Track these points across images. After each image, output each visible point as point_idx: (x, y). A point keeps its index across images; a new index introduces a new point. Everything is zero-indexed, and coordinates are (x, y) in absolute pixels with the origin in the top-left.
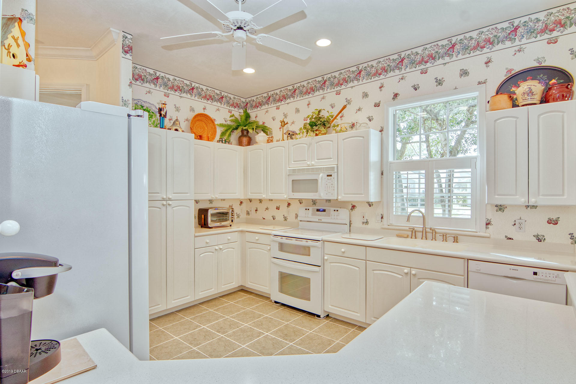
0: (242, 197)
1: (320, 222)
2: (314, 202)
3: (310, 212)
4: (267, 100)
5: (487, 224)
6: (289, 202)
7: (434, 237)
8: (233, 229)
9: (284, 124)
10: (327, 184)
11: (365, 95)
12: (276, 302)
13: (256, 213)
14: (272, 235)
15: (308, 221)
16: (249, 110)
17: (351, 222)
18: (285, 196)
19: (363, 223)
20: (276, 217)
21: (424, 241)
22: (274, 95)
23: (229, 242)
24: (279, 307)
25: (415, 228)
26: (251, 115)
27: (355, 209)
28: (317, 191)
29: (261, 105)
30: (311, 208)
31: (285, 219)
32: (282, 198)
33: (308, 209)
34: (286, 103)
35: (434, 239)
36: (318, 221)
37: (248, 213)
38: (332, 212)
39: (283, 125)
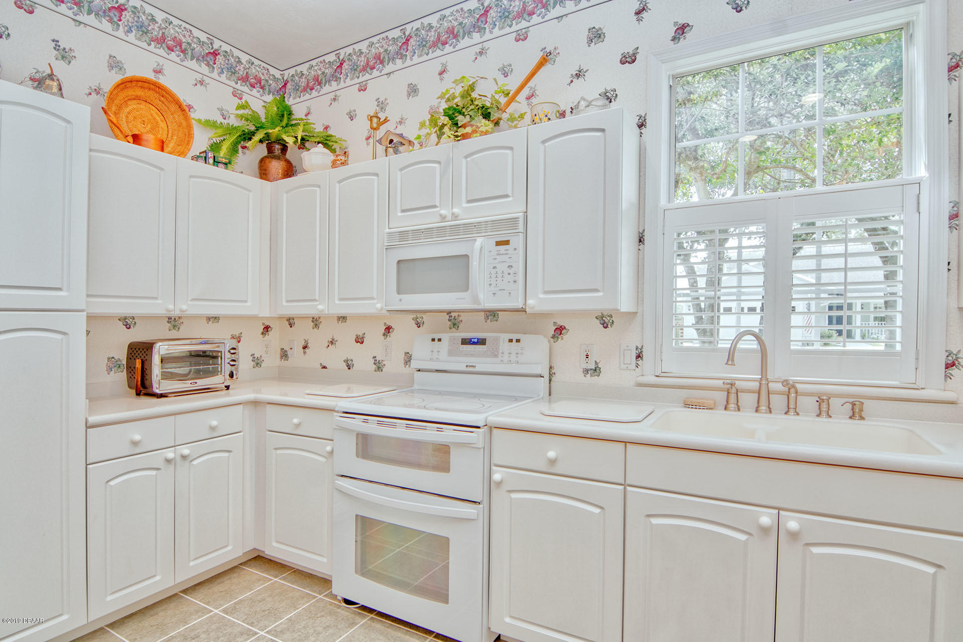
0: (265, 313)
1: (470, 371)
2: (454, 319)
3: (445, 345)
4: (336, 70)
5: (948, 366)
6: (389, 324)
7: (792, 406)
8: (235, 395)
9: (376, 121)
10: (494, 268)
11: (596, 36)
12: (348, 602)
13: (305, 353)
14: (338, 412)
15: (437, 371)
16: (291, 99)
17: (553, 371)
18: (379, 306)
19: (586, 371)
20: (353, 362)
21: (763, 417)
22: (355, 57)
23: (214, 433)
24: (358, 618)
25: (737, 382)
26: (295, 109)
27: (564, 337)
28: (466, 288)
29: (320, 84)
30: (445, 337)
31: (379, 368)
32: (371, 311)
33: (440, 340)
34: (384, 72)
35: (792, 412)
36: (464, 368)
37: (284, 355)
38: (505, 346)
39: (375, 125)
